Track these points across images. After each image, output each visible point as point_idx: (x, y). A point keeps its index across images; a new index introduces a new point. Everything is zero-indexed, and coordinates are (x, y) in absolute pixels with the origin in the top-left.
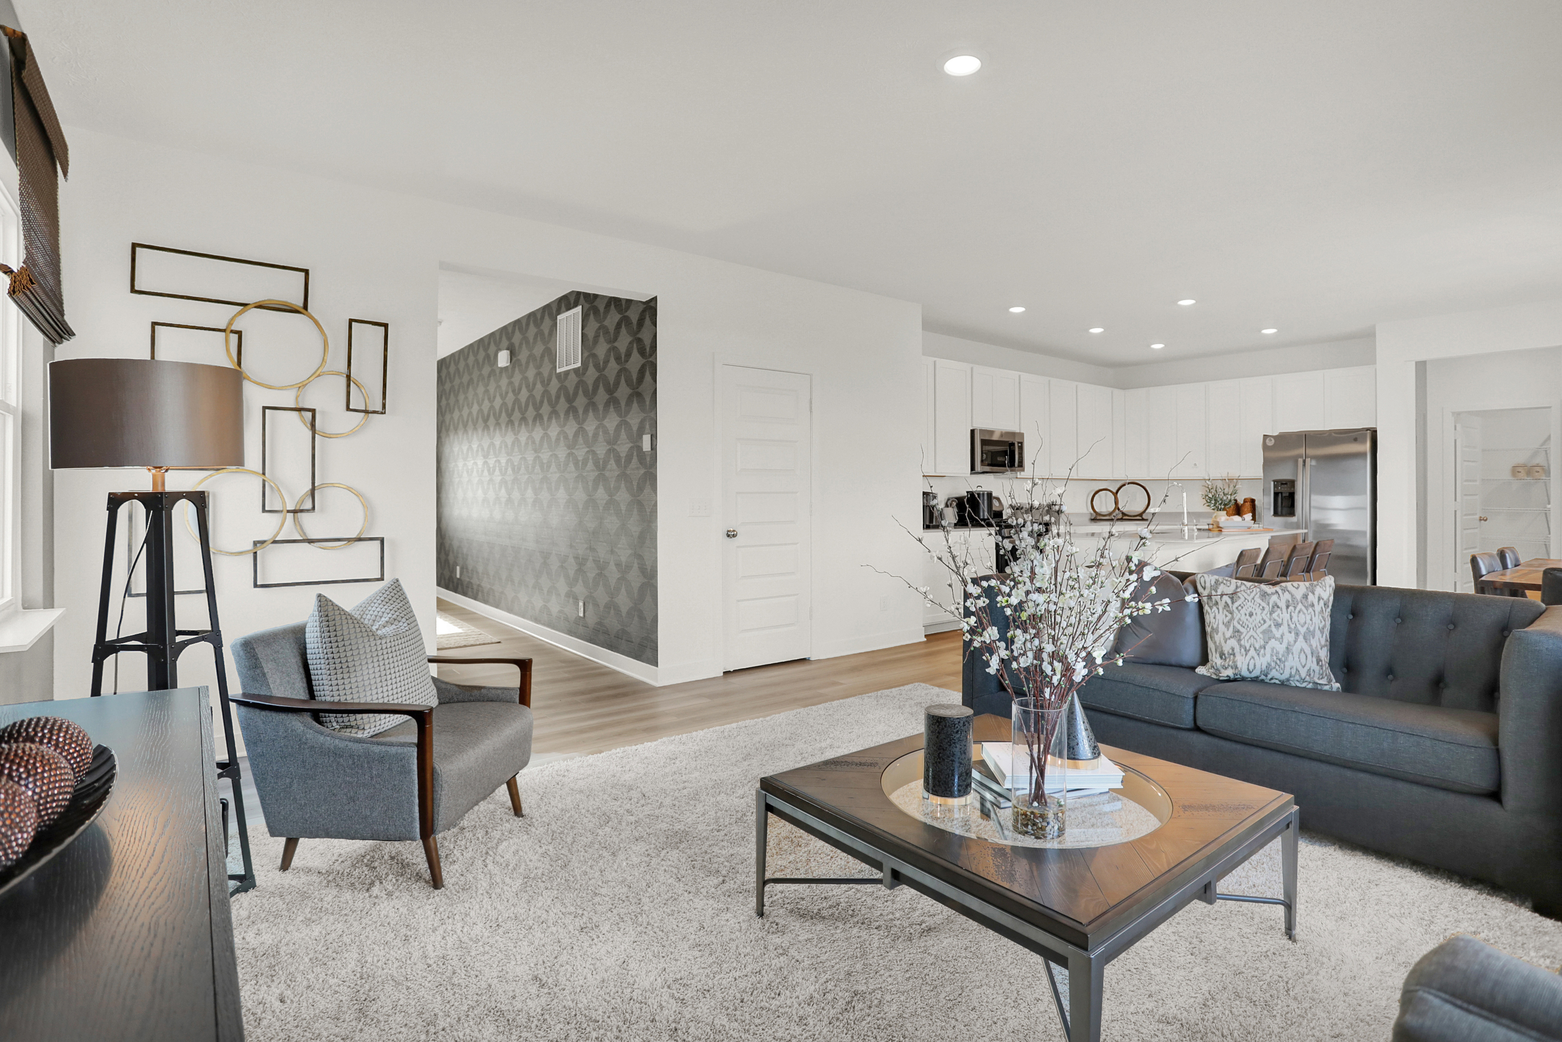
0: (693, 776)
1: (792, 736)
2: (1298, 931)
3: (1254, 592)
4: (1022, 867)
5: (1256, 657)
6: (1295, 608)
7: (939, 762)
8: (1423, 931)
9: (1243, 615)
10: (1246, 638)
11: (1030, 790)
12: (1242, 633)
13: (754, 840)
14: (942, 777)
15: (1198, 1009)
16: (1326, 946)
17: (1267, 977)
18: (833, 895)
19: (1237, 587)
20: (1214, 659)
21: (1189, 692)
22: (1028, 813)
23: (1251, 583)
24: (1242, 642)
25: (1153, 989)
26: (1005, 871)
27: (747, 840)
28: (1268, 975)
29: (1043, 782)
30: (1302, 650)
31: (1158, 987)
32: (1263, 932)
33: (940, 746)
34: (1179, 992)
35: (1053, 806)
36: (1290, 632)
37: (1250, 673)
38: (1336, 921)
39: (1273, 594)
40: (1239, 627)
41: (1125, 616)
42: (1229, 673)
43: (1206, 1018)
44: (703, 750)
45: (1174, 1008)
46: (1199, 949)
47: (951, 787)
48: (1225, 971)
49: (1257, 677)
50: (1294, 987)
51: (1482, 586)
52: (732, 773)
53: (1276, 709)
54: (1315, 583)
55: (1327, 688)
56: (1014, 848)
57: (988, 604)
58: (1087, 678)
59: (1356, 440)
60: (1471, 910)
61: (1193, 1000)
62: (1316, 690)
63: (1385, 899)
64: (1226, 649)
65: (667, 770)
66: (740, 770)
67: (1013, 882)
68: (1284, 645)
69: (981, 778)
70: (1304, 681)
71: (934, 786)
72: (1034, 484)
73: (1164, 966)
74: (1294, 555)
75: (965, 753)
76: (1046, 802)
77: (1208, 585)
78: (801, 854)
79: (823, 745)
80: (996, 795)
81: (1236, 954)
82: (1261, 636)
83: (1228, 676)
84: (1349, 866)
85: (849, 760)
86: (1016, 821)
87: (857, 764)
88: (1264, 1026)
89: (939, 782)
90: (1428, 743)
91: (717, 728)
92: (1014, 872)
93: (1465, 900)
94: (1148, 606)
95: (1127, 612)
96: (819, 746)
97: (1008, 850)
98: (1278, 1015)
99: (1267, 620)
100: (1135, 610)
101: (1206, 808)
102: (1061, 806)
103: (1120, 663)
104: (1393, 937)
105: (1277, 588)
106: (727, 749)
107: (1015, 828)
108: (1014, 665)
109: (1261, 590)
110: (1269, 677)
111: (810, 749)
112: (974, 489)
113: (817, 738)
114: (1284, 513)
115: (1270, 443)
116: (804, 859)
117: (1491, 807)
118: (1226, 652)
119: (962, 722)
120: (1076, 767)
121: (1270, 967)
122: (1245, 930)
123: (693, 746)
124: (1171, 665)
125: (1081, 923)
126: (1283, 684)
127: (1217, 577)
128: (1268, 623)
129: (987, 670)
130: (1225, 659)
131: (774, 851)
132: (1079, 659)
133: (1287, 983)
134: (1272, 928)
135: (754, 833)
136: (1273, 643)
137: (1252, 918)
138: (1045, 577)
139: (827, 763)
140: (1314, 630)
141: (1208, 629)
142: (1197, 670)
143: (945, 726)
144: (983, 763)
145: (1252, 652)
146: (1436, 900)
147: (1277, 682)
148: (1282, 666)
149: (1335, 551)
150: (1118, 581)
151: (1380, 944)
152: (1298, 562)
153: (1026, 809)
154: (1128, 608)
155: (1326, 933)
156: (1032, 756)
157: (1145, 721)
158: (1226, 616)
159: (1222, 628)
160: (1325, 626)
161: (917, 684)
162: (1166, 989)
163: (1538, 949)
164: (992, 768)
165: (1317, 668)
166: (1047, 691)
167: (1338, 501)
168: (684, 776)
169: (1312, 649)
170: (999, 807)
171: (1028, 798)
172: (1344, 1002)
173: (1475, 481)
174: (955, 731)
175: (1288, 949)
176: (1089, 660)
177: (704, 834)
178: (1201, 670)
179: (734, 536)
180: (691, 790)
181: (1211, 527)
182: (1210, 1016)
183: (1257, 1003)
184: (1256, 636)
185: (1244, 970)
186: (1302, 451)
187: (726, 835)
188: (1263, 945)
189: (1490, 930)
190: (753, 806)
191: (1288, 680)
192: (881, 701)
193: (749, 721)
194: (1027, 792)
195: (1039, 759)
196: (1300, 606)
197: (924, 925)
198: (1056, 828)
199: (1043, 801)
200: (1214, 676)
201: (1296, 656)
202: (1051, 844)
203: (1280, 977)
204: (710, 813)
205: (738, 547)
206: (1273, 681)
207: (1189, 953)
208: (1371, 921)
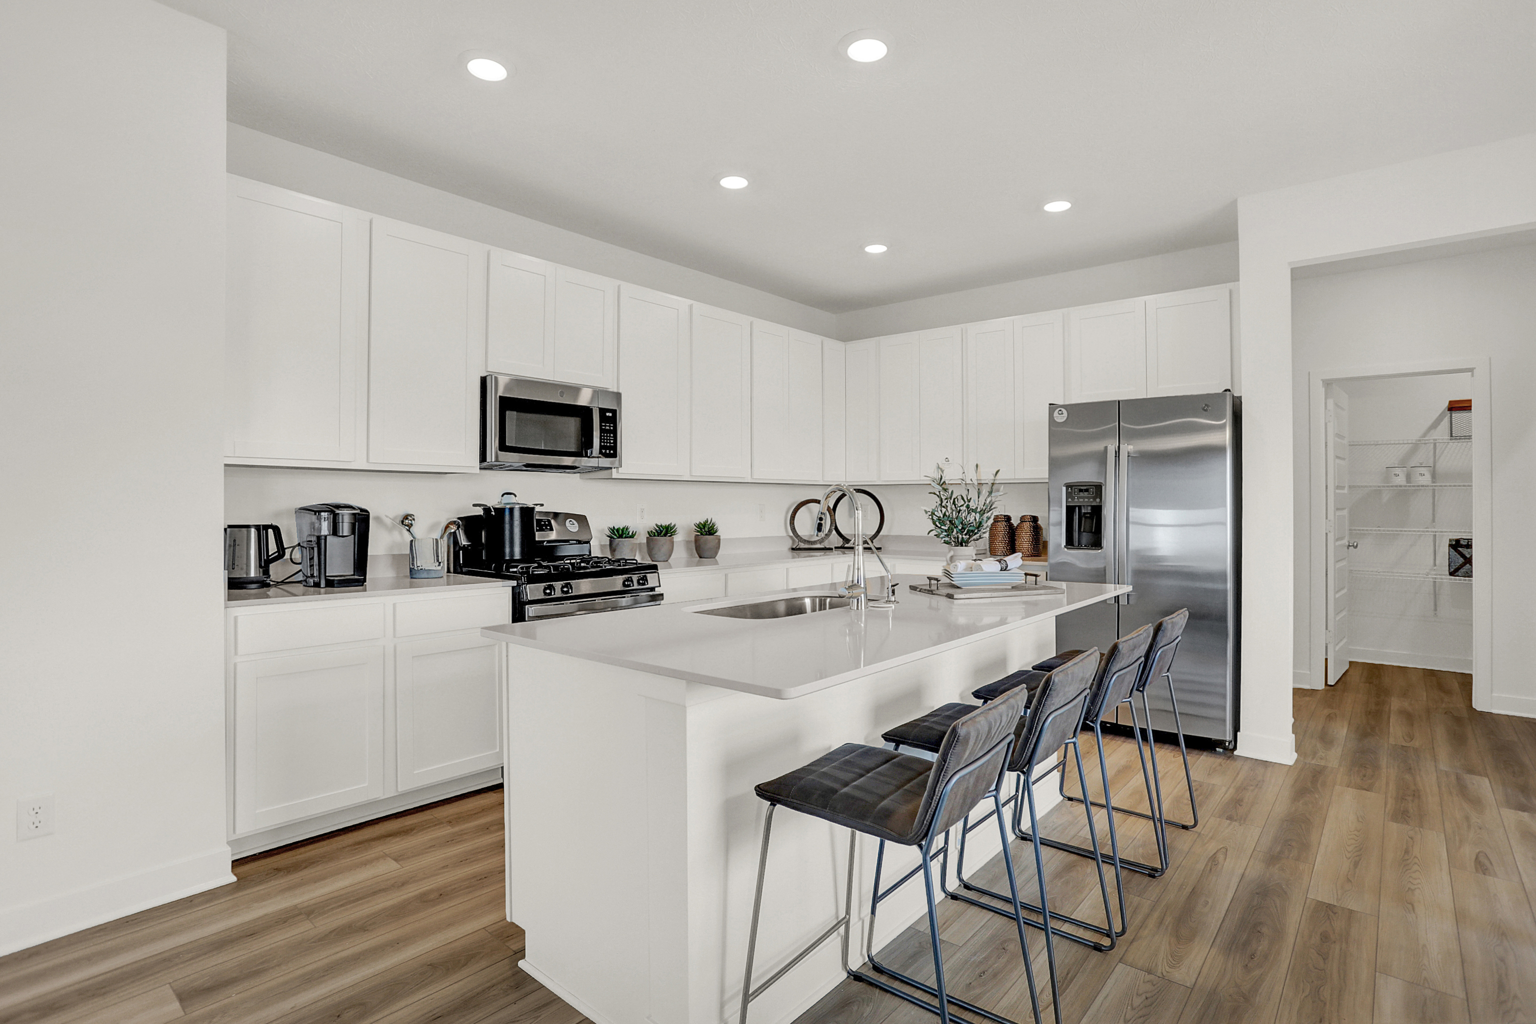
114: (1084, 542)
173: (1343, 487)
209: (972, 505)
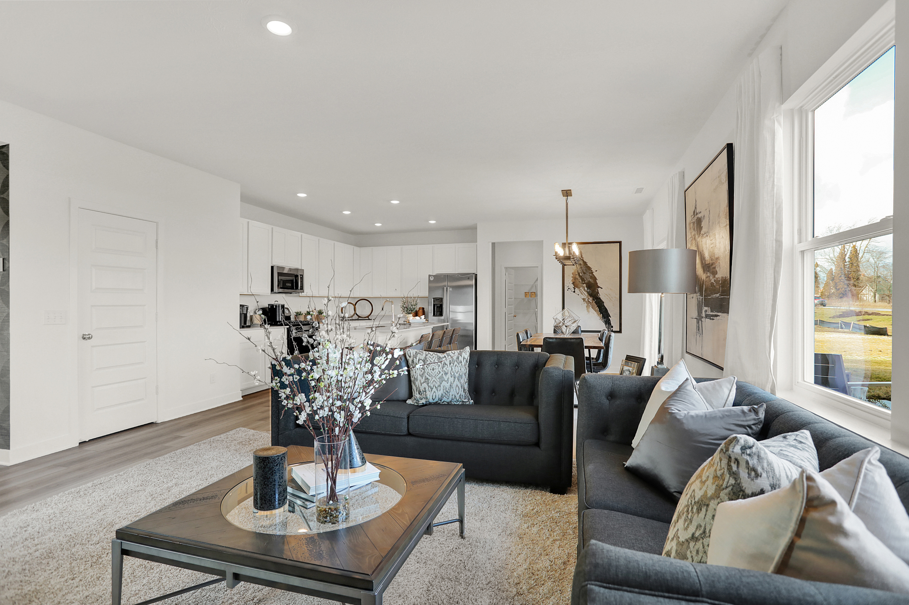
0: (47, 537)
1: (143, 483)
2: (466, 533)
3: (435, 357)
4: (325, 546)
5: (436, 392)
6: (453, 364)
7: (265, 488)
8: (514, 515)
9: (430, 370)
10: (431, 382)
11: (327, 494)
12: (429, 380)
13: (110, 576)
14: (267, 497)
15: (425, 594)
16: (478, 537)
17: (455, 563)
18: (183, 600)
19: (426, 355)
20: (416, 395)
21: (405, 415)
22: (327, 509)
23: (433, 353)
24: (429, 384)
25: (400, 591)
26: (316, 552)
27: (102, 579)
28: (455, 562)
29: (335, 487)
30: (457, 385)
31: (403, 589)
32: (449, 538)
33: (265, 476)
34: (414, 588)
35: (342, 501)
36: (452, 377)
37: (434, 400)
38: (480, 521)
39: (443, 358)
40: (428, 376)
41: (383, 379)
42: (423, 401)
43: (429, 598)
44: (57, 512)
45: (413, 599)
46: (421, 558)
47: (274, 502)
48: (435, 567)
49: (437, 402)
50: (467, 564)
51: (521, 346)
52: (88, 525)
53: (448, 418)
54: (462, 350)
55: (468, 403)
56: (319, 534)
57: (298, 380)
58: (360, 419)
59: (469, 278)
60: (530, 499)
61: (422, 589)
62: (463, 405)
63: (498, 504)
64: (422, 389)
65: (17, 539)
66: (95, 520)
67: (322, 559)
68: (449, 384)
69: (293, 491)
70: (458, 401)
71: (262, 505)
72: (329, 300)
73: (405, 575)
74: (445, 336)
75: (282, 478)
76: (337, 499)
77: (412, 355)
78: (154, 575)
79: (170, 484)
80: (304, 501)
81: (439, 555)
82: (438, 380)
83: (423, 403)
84: (482, 491)
85: (195, 497)
86: (319, 515)
87: (201, 500)
88: (457, 591)
89: (265, 501)
90: (513, 425)
91: (73, 490)
92: (321, 552)
93: (527, 495)
94: (396, 372)
95: (383, 377)
96: (167, 486)
97: (316, 537)
98: (463, 582)
99: (441, 371)
100: (388, 375)
101: (424, 481)
102: (346, 500)
103: (379, 407)
104: (504, 522)
105: (445, 354)
106: (83, 506)
107: (319, 520)
108: (317, 417)
109: (438, 356)
110: (442, 401)
111: (159, 490)
112: (273, 303)
113: (165, 480)
114: (438, 314)
115: (432, 279)
116: (156, 579)
117: (536, 450)
118: (422, 391)
119: (280, 458)
120: (355, 472)
121: (456, 557)
122: (441, 540)
123: (47, 510)
124: (394, 401)
125: (368, 575)
126: (449, 404)
127: (416, 350)
128: (442, 373)
129: (297, 422)
130: (421, 394)
131: (129, 580)
132: (357, 409)
133: (464, 563)
134: (453, 534)
135: (110, 571)
136: (444, 383)
137: (444, 532)
138: (336, 360)
139: (176, 504)
140: (462, 375)
141: (412, 379)
142: (407, 402)
143: (269, 463)
144: (293, 481)
145: (434, 389)
146: (517, 498)
147: (446, 403)
148: (448, 394)
149: (461, 333)
150: (380, 359)
151: (499, 527)
152: (446, 340)
153: (325, 507)
154: (384, 374)
155: (477, 529)
156: (328, 472)
157: (382, 434)
158: (421, 371)
159: (419, 378)
160: (466, 372)
161: (238, 429)
162: (408, 589)
163: (554, 510)
164: (300, 483)
165: (463, 394)
166: (337, 429)
167: (460, 308)
168: (36, 540)
169: (461, 385)
170: (306, 508)
171: (326, 499)
172: (489, 563)
173: (512, 299)
174: (275, 465)
175: (462, 544)
176: (362, 409)
177: (58, 586)
178: (409, 402)
179: (89, 338)
180: (44, 551)
181: (405, 322)
182: (431, 596)
183: (452, 579)
184: (436, 381)
185: (444, 563)
186: (446, 283)
187: (81, 580)
188: (450, 546)
189: (538, 506)
190: (108, 548)
191: (451, 401)
192: (214, 445)
193: (104, 478)
194: (325, 494)
195: (333, 474)
196: (456, 363)
197: (255, 599)
198: (345, 514)
199: (336, 499)
200: (416, 404)
201: (454, 389)
202: (341, 526)
203: (461, 561)
204: (64, 566)
205: (92, 347)
206: (444, 403)
207: (416, 563)
208: (494, 517)
209: (412, 304)
